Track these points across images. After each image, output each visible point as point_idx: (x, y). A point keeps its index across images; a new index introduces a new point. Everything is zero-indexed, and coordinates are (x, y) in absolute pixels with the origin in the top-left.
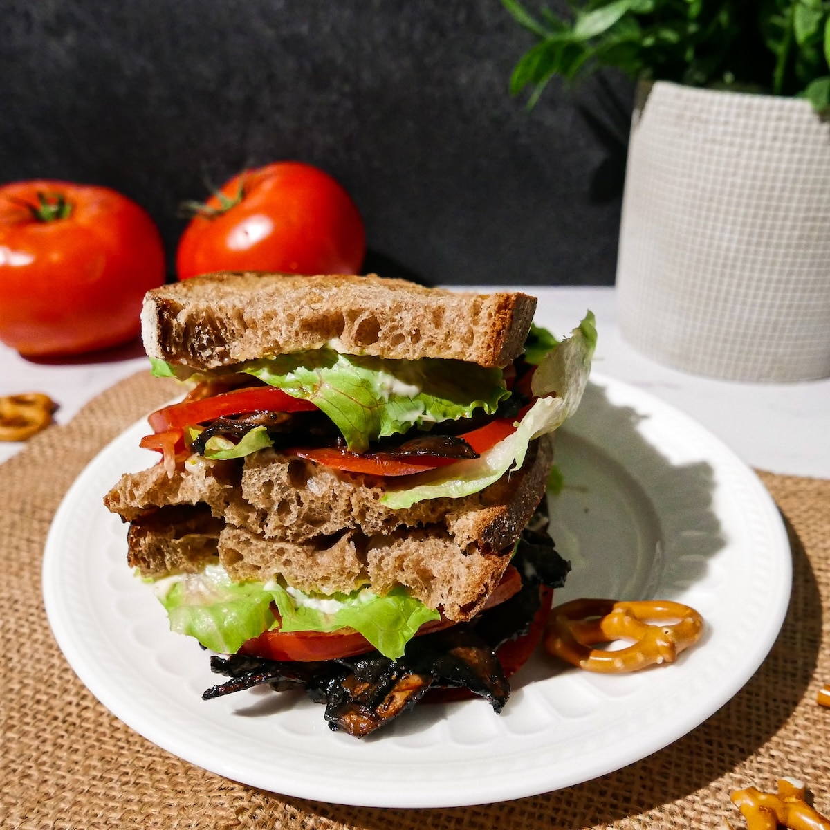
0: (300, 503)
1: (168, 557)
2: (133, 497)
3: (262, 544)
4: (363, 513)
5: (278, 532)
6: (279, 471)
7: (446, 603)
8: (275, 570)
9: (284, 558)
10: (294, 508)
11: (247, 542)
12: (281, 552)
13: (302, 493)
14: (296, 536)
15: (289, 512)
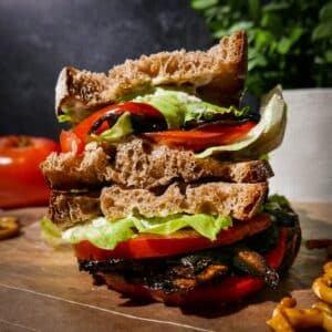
0: (148, 163)
1: (71, 210)
2: (56, 165)
3: (126, 192)
4: (183, 166)
5: (135, 183)
6: (137, 143)
7: (235, 208)
8: (133, 206)
9: (138, 197)
10: (145, 166)
11: (118, 192)
12: (137, 194)
13: (149, 157)
14: (145, 185)
15: (142, 169)
